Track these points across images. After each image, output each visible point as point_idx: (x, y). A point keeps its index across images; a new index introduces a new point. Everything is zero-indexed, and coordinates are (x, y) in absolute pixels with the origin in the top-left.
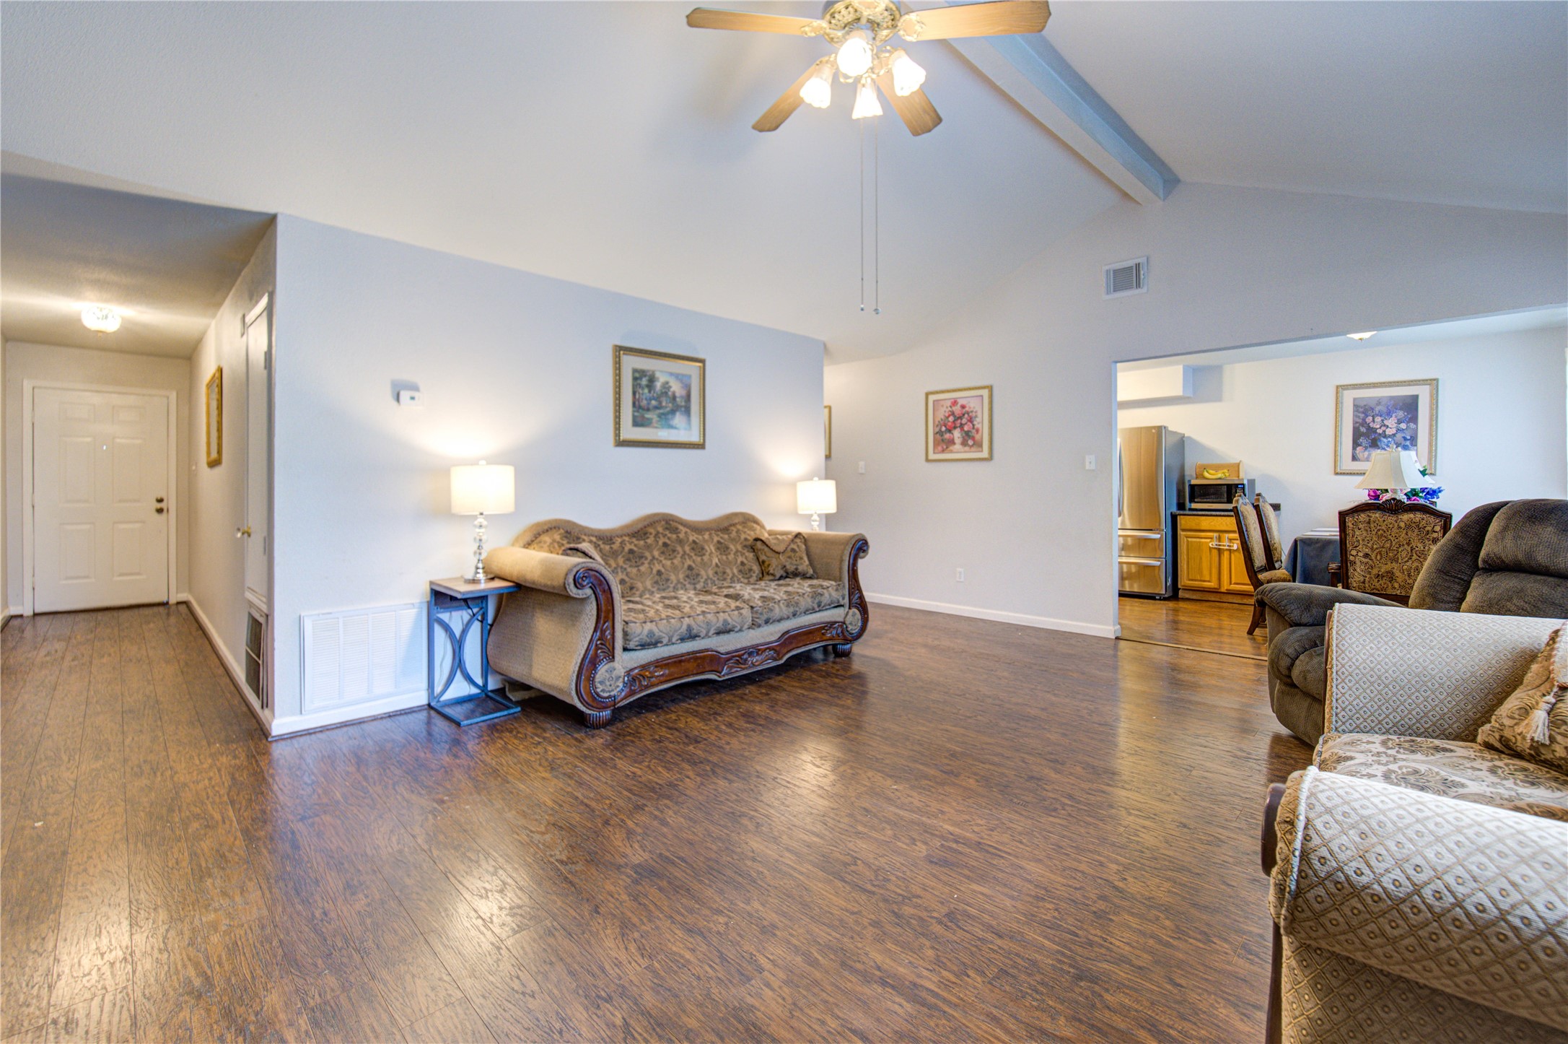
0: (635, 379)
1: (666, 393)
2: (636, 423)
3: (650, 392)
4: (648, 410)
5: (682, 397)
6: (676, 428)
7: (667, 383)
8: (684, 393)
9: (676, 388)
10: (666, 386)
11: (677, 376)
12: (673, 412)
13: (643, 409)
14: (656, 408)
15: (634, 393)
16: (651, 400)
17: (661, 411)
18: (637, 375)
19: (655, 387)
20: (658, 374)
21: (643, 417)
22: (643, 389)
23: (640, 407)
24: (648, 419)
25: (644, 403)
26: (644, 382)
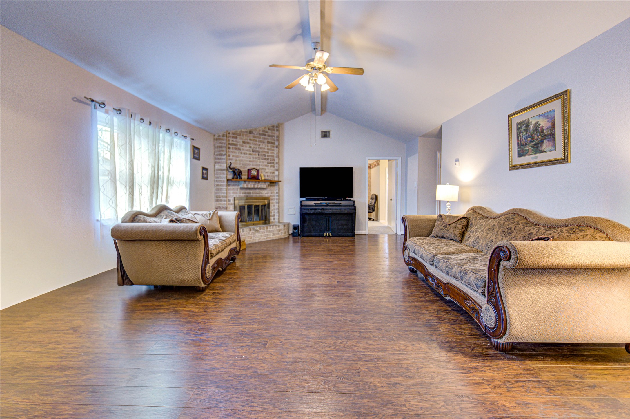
0: (518, 129)
1: (537, 130)
2: (519, 155)
3: (526, 134)
4: (526, 145)
5: (548, 128)
6: (544, 152)
7: (537, 123)
8: (549, 124)
9: (544, 123)
10: (537, 124)
11: (543, 115)
12: (542, 142)
13: (523, 145)
14: (531, 142)
15: (518, 138)
16: (527, 138)
17: (534, 143)
18: (519, 126)
19: (529, 128)
20: (531, 120)
21: (523, 150)
22: (523, 133)
23: (522, 145)
24: (526, 150)
25: (523, 142)
26: (523, 128)
